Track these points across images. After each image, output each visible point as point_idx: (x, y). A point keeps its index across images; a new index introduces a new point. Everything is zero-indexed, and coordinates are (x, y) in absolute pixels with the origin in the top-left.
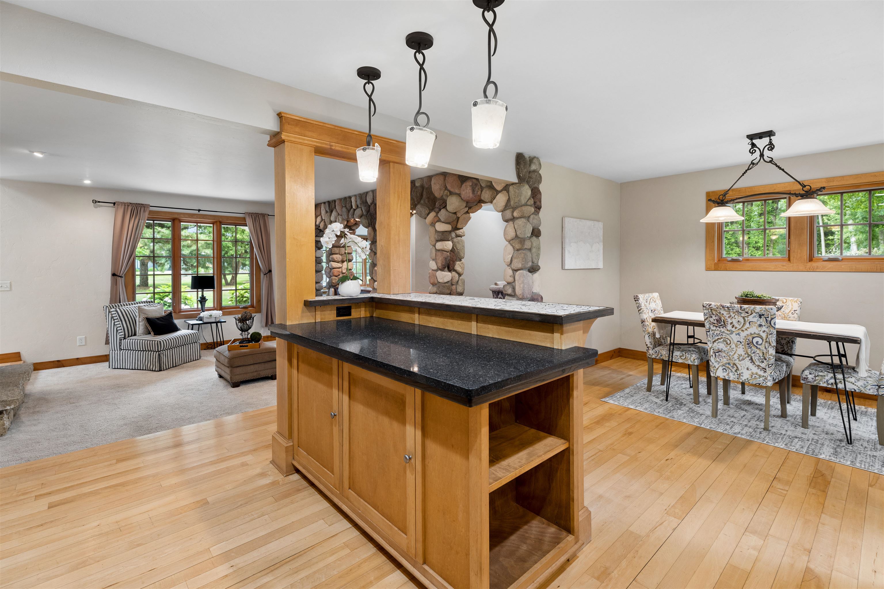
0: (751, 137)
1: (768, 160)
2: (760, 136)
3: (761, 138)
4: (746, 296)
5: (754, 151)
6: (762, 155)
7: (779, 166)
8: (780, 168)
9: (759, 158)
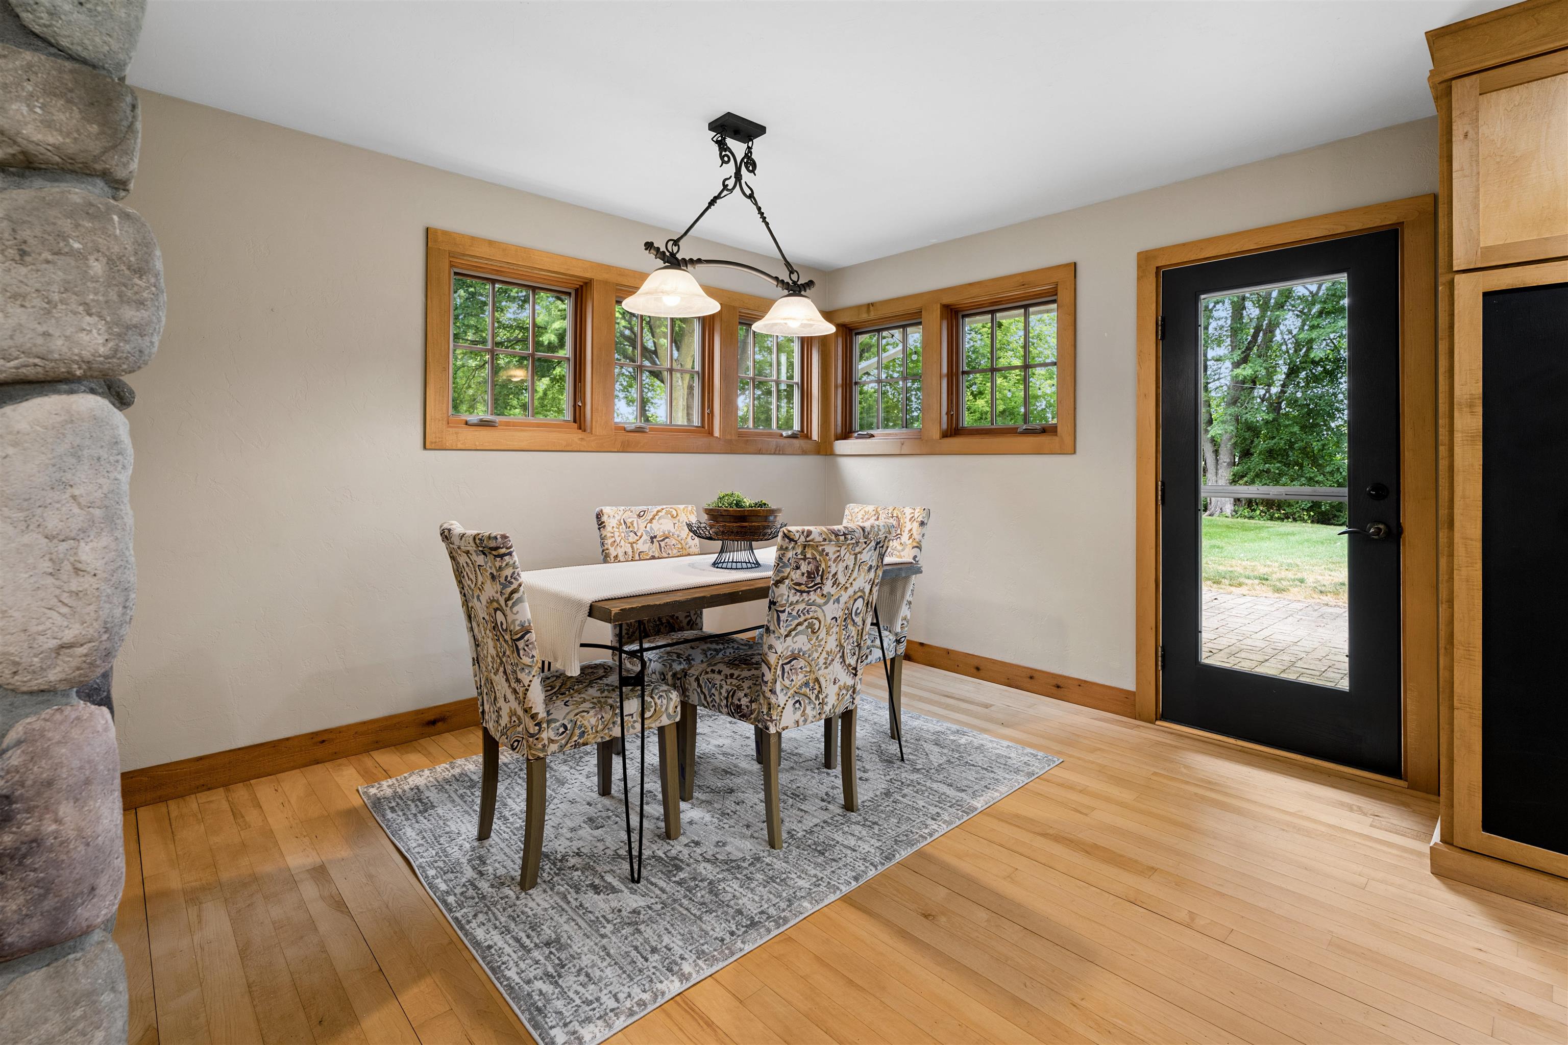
1: (747, 191)
3: (736, 134)
5: (726, 160)
6: (738, 175)
7: (762, 214)
8: (764, 219)
9: (733, 180)
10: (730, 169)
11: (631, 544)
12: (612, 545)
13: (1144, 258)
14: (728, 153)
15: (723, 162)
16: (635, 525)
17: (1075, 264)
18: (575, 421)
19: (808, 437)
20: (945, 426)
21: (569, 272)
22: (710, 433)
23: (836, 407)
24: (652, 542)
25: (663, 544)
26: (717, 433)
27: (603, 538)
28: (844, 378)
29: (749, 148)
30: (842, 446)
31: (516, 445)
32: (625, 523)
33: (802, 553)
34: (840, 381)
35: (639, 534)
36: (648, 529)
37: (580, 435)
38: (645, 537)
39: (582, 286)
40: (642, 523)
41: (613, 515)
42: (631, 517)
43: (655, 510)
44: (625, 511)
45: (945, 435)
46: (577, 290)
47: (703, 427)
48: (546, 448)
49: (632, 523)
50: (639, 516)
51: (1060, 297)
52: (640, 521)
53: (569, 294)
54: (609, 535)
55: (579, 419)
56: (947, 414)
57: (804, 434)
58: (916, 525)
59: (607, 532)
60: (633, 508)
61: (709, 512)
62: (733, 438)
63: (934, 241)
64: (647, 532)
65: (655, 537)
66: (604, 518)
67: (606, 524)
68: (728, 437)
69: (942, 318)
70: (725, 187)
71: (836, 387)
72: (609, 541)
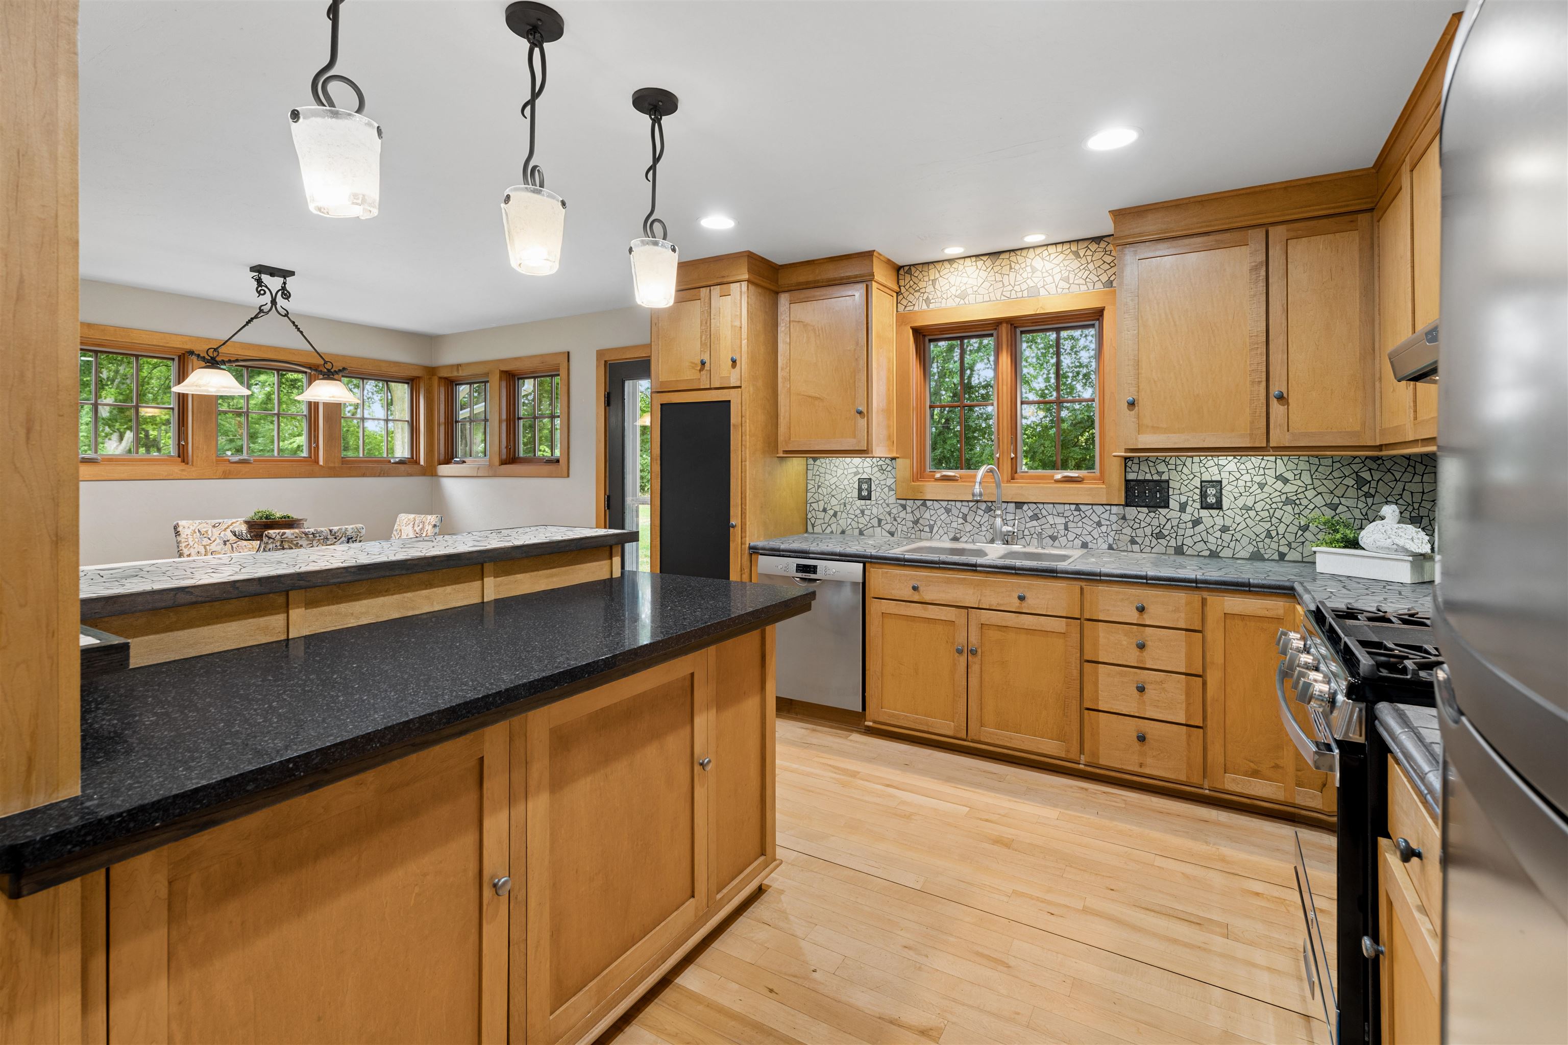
0: (259, 270)
1: (284, 312)
2: (273, 272)
3: (272, 275)
4: (267, 518)
5: (262, 292)
6: (274, 302)
7: (296, 326)
8: (298, 329)
9: (269, 305)
10: (267, 299)
11: (205, 546)
12: (186, 547)
13: (600, 353)
14: (263, 288)
15: (260, 295)
16: (210, 532)
17: (568, 353)
18: (179, 456)
19: (417, 462)
20: (504, 457)
21: (167, 345)
22: (317, 462)
23: (439, 440)
24: (225, 544)
25: (235, 546)
26: (321, 463)
27: (178, 543)
28: (446, 418)
29: (285, 283)
30: (443, 469)
31: (116, 476)
32: (199, 531)
33: (280, 545)
34: (442, 420)
35: (213, 539)
36: (222, 535)
37: (183, 466)
38: (218, 541)
39: (184, 354)
40: (216, 531)
41: (187, 527)
42: (204, 527)
43: (230, 522)
44: (200, 524)
45: (503, 463)
46: (179, 357)
47: (311, 457)
48: (147, 478)
49: (207, 532)
50: (214, 526)
51: (560, 373)
52: (214, 530)
53: (173, 359)
54: (183, 540)
55: (182, 454)
56: (507, 447)
57: (413, 460)
58: (431, 527)
59: (182, 538)
60: (209, 521)
61: (246, 522)
62: (337, 465)
63: (494, 325)
64: (220, 538)
65: (228, 541)
66: (180, 529)
67: (181, 533)
68: (332, 465)
69: (501, 379)
70: (261, 311)
71: (439, 425)
72: (183, 545)
